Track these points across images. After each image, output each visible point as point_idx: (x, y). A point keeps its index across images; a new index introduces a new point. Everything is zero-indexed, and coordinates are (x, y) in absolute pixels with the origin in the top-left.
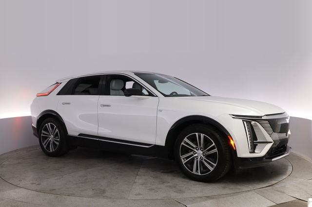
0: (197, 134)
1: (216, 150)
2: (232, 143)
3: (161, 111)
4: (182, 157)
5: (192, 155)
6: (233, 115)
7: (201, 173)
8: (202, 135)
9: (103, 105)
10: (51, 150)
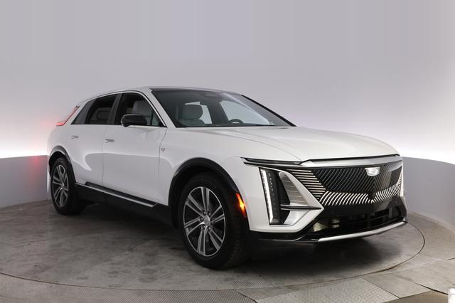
0: (202, 188)
1: (222, 217)
2: (242, 205)
3: (163, 150)
4: (186, 225)
5: (198, 223)
6: (246, 159)
7: (206, 254)
8: (208, 190)
9: (108, 140)
10: (62, 204)
